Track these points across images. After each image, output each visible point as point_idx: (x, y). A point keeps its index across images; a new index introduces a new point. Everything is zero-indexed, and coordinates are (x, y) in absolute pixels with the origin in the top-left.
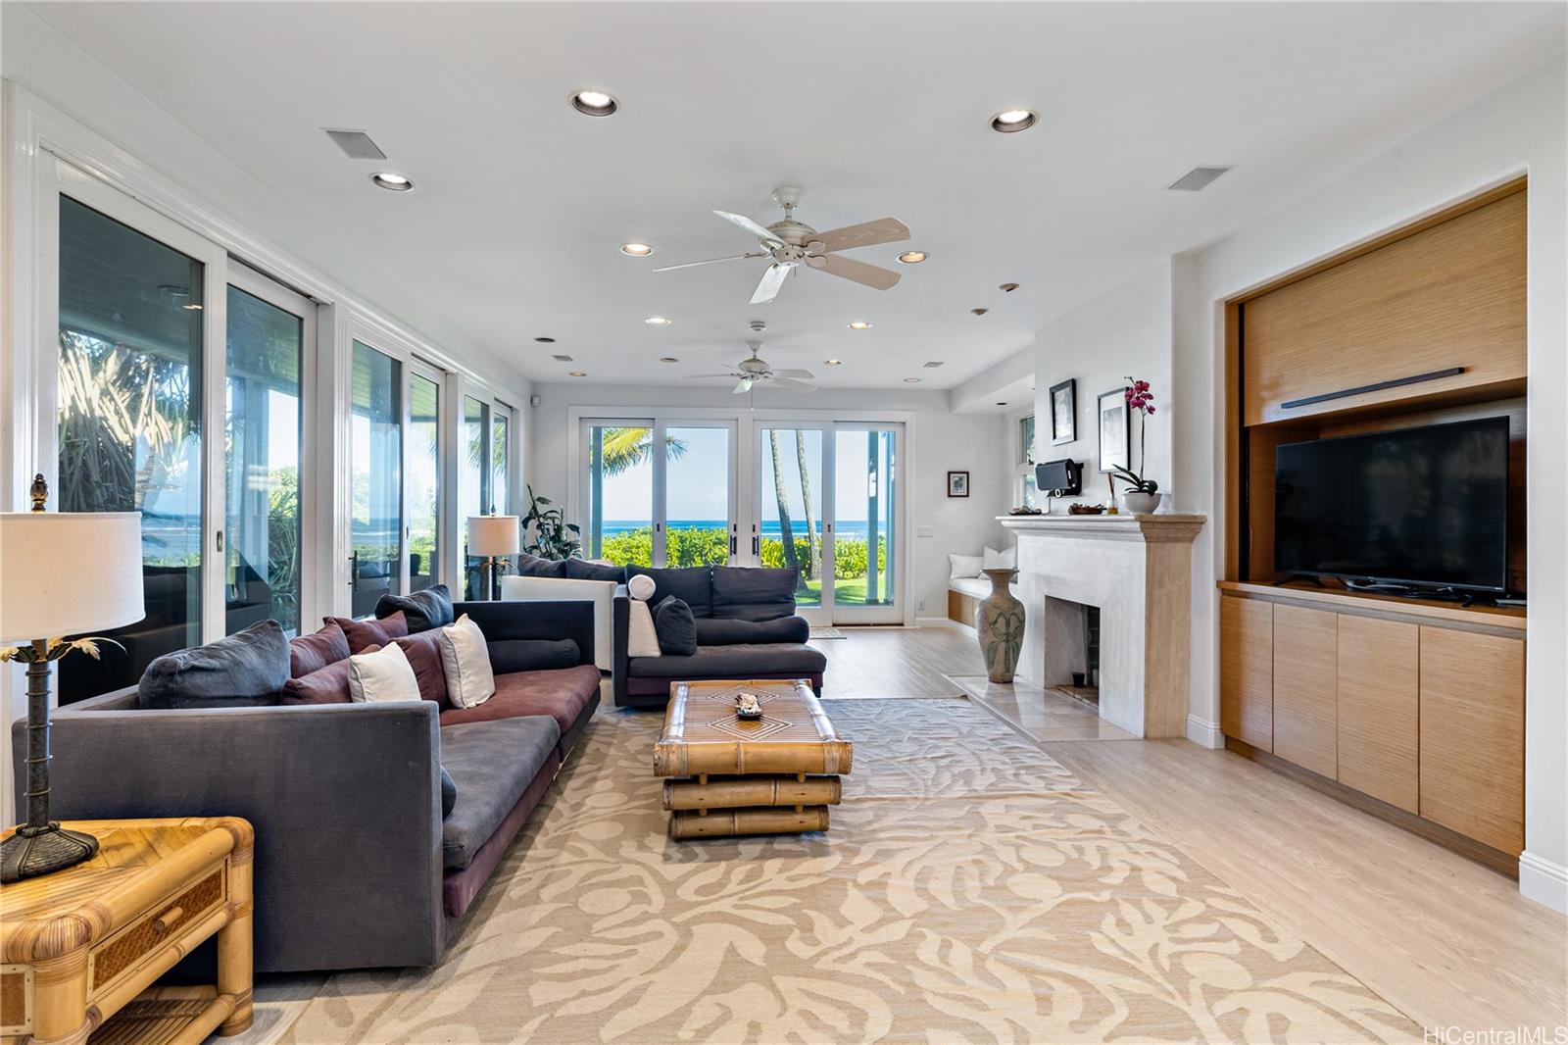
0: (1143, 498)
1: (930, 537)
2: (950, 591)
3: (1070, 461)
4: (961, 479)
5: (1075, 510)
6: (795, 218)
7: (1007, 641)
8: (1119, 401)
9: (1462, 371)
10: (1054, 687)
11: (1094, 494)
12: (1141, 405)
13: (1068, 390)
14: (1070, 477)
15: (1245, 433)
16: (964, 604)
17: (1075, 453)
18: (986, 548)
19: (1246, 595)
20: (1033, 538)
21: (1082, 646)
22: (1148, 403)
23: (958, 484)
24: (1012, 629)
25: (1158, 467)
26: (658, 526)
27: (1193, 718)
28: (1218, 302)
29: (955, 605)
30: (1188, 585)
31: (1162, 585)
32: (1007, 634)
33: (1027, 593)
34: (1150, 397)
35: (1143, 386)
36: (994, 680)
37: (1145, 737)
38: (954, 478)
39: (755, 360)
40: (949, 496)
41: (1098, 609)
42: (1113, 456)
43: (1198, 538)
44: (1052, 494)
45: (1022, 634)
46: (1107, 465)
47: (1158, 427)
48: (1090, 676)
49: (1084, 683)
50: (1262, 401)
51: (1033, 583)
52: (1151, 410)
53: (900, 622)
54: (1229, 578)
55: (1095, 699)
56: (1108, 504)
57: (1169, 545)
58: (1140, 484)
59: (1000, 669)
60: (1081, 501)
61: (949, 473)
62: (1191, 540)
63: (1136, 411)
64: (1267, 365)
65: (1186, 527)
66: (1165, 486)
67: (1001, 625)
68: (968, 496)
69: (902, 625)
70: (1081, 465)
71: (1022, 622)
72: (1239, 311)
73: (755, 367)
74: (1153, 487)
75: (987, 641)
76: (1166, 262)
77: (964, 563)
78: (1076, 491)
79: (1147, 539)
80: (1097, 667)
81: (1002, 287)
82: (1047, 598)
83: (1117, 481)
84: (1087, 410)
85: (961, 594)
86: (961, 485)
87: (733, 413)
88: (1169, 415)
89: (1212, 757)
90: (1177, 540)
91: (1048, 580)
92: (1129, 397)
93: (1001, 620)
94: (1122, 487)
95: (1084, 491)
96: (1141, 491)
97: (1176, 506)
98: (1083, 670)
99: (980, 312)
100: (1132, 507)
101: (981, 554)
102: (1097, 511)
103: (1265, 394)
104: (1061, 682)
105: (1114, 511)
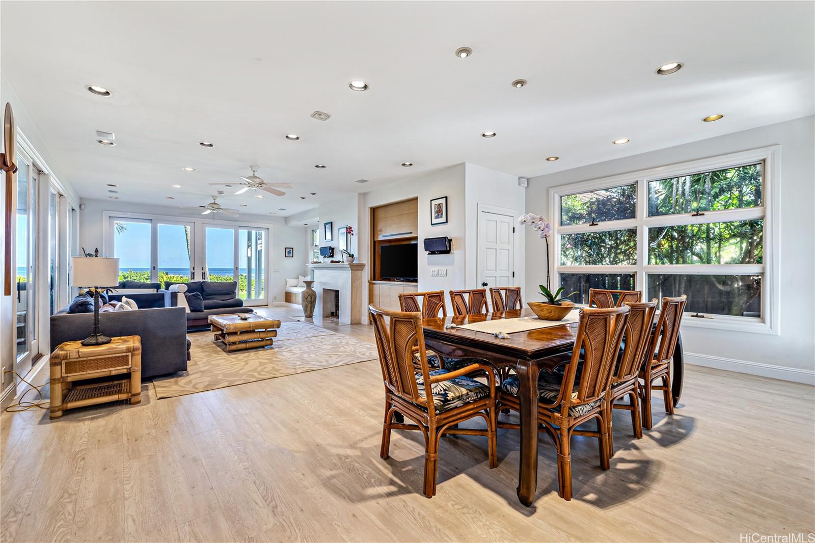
0: (350, 259)
1: (278, 272)
2: (286, 292)
3: (330, 247)
4: (290, 250)
5: (332, 262)
6: (256, 175)
7: (311, 304)
8: (344, 230)
9: (411, 233)
10: (325, 316)
11: (337, 257)
12: (350, 233)
13: (330, 225)
14: (329, 252)
15: (375, 242)
16: (292, 296)
17: (332, 245)
18: (300, 276)
19: (374, 284)
20: (319, 271)
21: (334, 303)
22: (352, 232)
23: (289, 252)
24: (312, 300)
25: (354, 251)
26: (154, 267)
27: (363, 318)
28: (368, 208)
29: (288, 297)
30: (361, 282)
31: (355, 282)
32: (311, 301)
33: (317, 288)
34: (352, 231)
35: (350, 228)
36: (306, 317)
37: (351, 324)
38: (288, 250)
39: (214, 203)
40: (286, 257)
41: (338, 291)
42: (343, 246)
43: (364, 269)
44: (325, 257)
45: (316, 301)
46: (341, 249)
47: (354, 239)
48: (336, 313)
49: (335, 314)
50: (378, 235)
51: (319, 285)
52: (352, 234)
53: (266, 304)
54: (371, 280)
55: (338, 318)
56: (341, 260)
57: (357, 271)
58: (350, 255)
59: (308, 312)
60: (334, 259)
61: (286, 248)
62: (362, 270)
63: (349, 234)
64: (380, 225)
65: (361, 267)
66: (356, 256)
67: (309, 298)
68: (293, 257)
69: (267, 305)
70: (334, 248)
71: (316, 297)
72: (374, 210)
73: (215, 206)
74: (353, 256)
75: (305, 304)
76: (357, 194)
77: (292, 282)
78: (332, 256)
79: (351, 270)
80: (338, 310)
81: (312, 193)
82: (323, 289)
83: (343, 253)
84: (336, 232)
85: (290, 293)
86: (290, 253)
87: (193, 220)
88: (357, 236)
89: (367, 326)
90: (358, 270)
91: (324, 284)
92: (347, 230)
93: (309, 297)
94: (345, 255)
95: (334, 256)
96: (350, 256)
97: (359, 261)
98: (334, 311)
99: (303, 198)
100: (348, 261)
101: (298, 278)
102: (338, 262)
103: (379, 233)
104: (327, 315)
105: (343, 262)
